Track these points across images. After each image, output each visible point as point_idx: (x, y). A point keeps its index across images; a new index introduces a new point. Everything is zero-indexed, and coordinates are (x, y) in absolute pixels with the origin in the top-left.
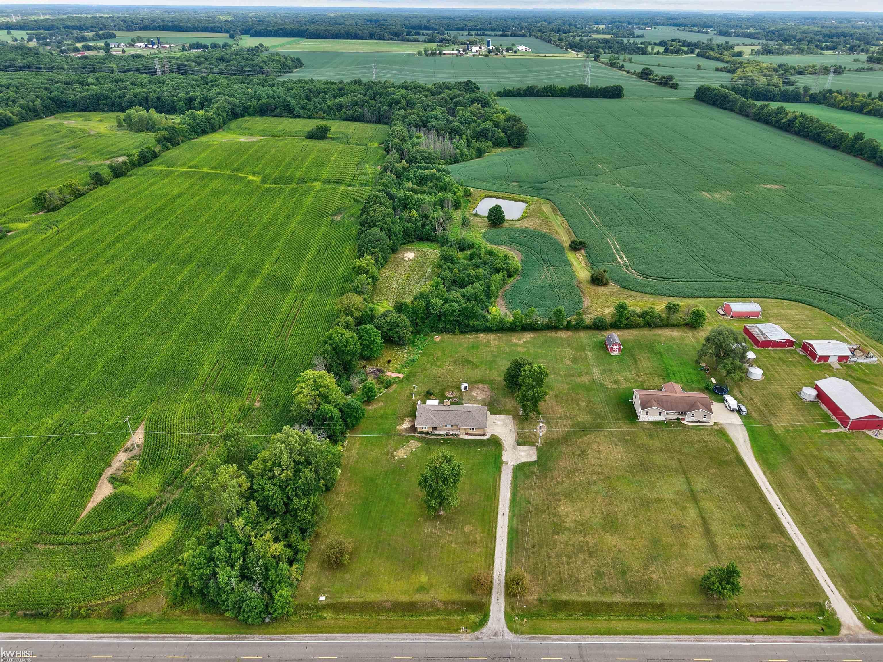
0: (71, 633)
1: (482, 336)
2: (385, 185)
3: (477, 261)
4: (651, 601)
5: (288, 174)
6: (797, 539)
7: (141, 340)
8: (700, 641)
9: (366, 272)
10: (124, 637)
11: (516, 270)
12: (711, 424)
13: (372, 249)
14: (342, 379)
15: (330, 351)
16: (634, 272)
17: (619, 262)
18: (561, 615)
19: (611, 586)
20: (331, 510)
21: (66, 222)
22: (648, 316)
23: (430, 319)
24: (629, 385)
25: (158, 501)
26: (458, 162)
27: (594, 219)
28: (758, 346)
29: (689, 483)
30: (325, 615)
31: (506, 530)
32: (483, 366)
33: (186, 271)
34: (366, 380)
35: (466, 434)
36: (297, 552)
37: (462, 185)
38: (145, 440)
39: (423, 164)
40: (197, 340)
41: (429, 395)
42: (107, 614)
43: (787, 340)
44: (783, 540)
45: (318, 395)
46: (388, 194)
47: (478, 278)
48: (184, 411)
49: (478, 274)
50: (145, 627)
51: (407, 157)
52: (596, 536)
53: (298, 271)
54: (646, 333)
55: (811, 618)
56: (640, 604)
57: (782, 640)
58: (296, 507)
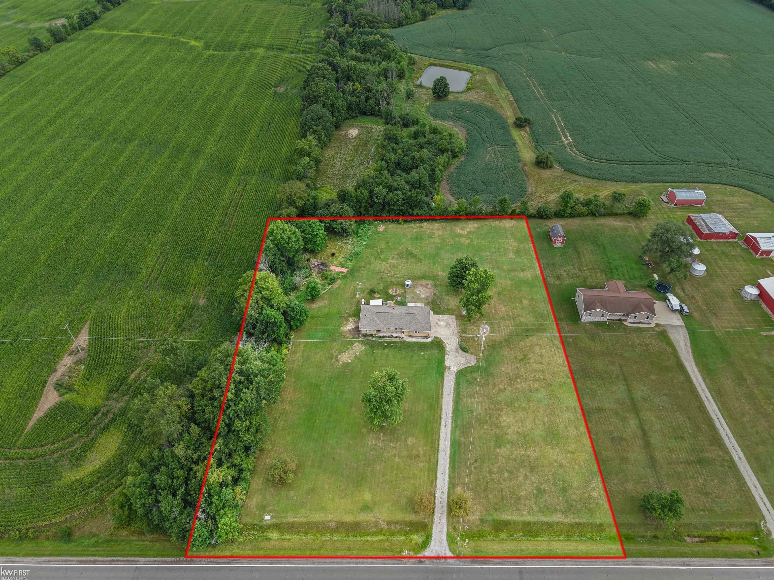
0: (19, 556)
1: (426, 225)
2: (328, 54)
3: (422, 140)
4: (591, 521)
5: (230, 39)
6: (734, 453)
7: (83, 230)
8: (638, 565)
9: (309, 155)
10: (72, 561)
11: (461, 150)
12: (653, 325)
13: (315, 128)
14: (286, 275)
15: (272, 248)
16: (578, 153)
17: (563, 142)
18: (502, 536)
19: (551, 504)
20: (276, 420)
21: (6, 95)
22: (593, 205)
23: (374, 207)
24: (571, 281)
25: (104, 410)
26: (402, 26)
27: (539, 92)
28: (701, 238)
29: (629, 391)
30: (270, 535)
31: (448, 443)
32: (427, 259)
33: (128, 151)
34: (310, 275)
35: (410, 336)
36: (241, 471)
37: (406, 52)
38: (89, 343)
39: (367, 29)
40: (140, 230)
41: (372, 293)
42: (55, 535)
43: (731, 233)
44: (721, 453)
45: (261, 298)
46: (331, 64)
47: (422, 161)
48: (128, 311)
49: (423, 157)
50: (93, 549)
51: (350, 21)
52: (537, 450)
53: (241, 151)
54: (589, 222)
55: (747, 539)
56: (580, 524)
57: (718, 563)
58: (238, 429)
